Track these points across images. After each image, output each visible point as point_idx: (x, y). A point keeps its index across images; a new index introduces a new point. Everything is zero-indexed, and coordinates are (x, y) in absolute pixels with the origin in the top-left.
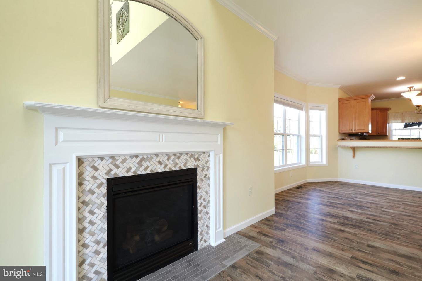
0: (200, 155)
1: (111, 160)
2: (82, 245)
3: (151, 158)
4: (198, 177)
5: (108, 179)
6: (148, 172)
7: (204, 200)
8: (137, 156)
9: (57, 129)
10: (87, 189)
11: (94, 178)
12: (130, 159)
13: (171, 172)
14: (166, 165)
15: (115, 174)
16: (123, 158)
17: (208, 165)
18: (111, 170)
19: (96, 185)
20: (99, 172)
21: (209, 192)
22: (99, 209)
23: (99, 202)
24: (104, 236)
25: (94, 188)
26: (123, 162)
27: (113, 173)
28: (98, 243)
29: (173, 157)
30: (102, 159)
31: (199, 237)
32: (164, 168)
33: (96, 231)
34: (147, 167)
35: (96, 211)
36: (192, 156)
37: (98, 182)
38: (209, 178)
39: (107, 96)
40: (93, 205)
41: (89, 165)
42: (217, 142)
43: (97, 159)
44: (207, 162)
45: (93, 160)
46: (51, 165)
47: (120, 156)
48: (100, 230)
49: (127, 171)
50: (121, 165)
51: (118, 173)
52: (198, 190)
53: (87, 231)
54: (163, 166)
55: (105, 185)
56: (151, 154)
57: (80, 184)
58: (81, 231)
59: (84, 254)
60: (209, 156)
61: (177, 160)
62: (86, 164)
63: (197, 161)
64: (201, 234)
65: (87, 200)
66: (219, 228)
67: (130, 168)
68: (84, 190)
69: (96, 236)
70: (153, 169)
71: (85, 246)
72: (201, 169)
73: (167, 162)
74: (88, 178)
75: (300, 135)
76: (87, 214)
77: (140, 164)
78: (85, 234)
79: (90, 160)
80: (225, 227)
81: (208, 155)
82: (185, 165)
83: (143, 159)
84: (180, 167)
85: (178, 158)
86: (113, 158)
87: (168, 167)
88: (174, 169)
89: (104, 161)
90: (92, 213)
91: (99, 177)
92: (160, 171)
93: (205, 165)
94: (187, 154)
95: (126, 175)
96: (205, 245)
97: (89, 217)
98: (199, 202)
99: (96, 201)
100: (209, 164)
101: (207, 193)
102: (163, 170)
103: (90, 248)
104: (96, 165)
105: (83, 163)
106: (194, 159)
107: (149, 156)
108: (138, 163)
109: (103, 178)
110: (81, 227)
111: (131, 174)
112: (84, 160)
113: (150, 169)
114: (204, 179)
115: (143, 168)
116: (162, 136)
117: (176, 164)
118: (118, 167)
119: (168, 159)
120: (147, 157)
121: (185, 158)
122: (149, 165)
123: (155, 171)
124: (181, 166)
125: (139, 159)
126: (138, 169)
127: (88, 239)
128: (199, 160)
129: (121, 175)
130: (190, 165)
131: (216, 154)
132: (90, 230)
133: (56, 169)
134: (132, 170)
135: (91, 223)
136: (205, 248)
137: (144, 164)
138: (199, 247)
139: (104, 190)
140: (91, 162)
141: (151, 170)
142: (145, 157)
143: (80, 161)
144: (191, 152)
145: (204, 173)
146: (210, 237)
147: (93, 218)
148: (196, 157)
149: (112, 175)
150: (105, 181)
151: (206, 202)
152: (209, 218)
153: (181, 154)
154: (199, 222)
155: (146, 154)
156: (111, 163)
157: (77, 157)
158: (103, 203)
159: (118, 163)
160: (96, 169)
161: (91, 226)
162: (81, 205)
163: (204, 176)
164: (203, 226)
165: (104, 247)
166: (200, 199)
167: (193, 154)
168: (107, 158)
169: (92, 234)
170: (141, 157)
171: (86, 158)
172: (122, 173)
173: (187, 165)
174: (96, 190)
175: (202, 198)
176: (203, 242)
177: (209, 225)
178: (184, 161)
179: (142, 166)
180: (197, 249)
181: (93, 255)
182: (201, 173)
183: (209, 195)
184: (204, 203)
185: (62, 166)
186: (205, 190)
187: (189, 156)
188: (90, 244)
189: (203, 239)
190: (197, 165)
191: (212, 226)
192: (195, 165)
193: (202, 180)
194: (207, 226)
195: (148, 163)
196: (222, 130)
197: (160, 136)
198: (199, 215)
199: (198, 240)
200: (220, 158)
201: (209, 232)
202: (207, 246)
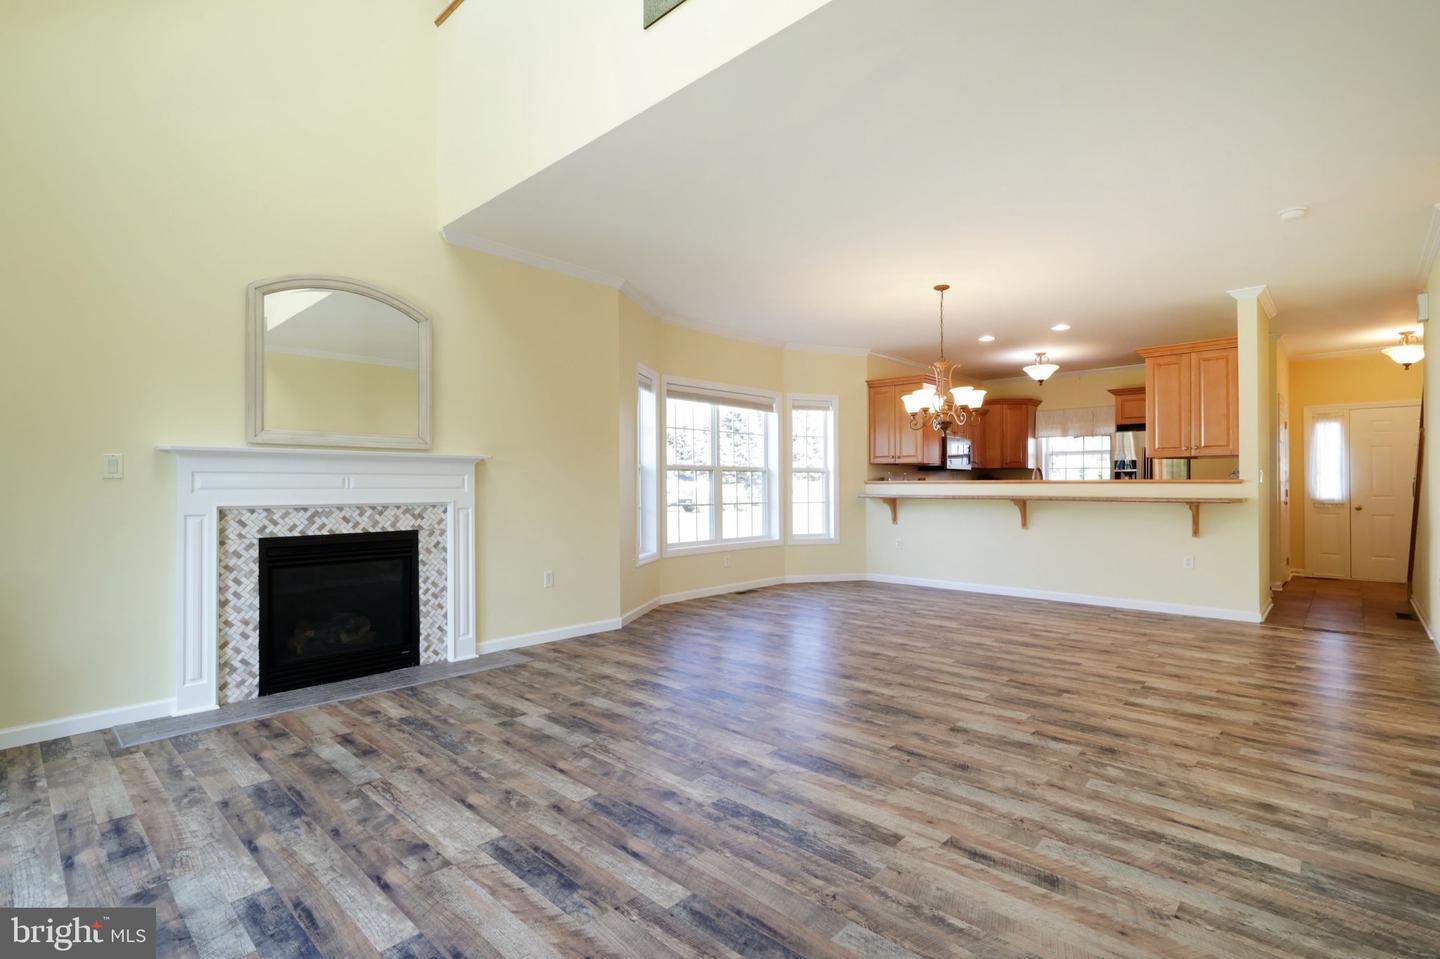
0: (425, 509)
1: (265, 514)
2: (225, 624)
3: (331, 513)
4: (420, 545)
5: (261, 540)
6: (325, 532)
7: (434, 584)
8: (305, 509)
9: (193, 474)
10: (231, 550)
11: (240, 536)
12: (295, 513)
13: (367, 535)
14: (357, 524)
15: (272, 532)
16: (284, 511)
17: (442, 526)
18: (265, 527)
19: (244, 546)
20: (248, 528)
21: (444, 571)
22: (248, 578)
23: (247, 569)
24: (255, 616)
25: (240, 549)
26: (284, 516)
27: (268, 531)
28: (246, 623)
29: (370, 512)
30: (252, 511)
31: (423, 644)
32: (354, 527)
33: (243, 607)
34: (323, 526)
35: (243, 580)
36: (407, 511)
37: (247, 542)
38: (445, 549)
39: (258, 430)
40: (239, 572)
41: (233, 519)
42: (463, 486)
43: (244, 512)
44: (441, 521)
45: (240, 513)
47: (279, 508)
48: (249, 606)
49: (291, 530)
50: (280, 521)
51: (275, 531)
52: (421, 567)
53: (231, 604)
54: (351, 524)
55: (257, 547)
56: (328, 506)
57: (222, 543)
58: (223, 604)
59: (226, 634)
60: (445, 511)
61: (377, 517)
62: (229, 517)
63: (419, 520)
64: (426, 639)
65: (231, 564)
66: (468, 633)
67: (294, 527)
68: (227, 551)
69: (243, 613)
70: (334, 529)
71: (227, 623)
72: (428, 533)
73: (358, 519)
74: (232, 536)
75: (769, 470)
76: (231, 583)
77: (311, 520)
78: (228, 608)
79: (236, 512)
80: (479, 638)
81: (443, 509)
82: (393, 525)
83: (316, 514)
84: (383, 527)
85: (381, 513)
86: (268, 510)
87: (361, 527)
88: (372, 530)
89: (255, 515)
90: (237, 582)
91: (247, 536)
92: (345, 532)
93: (436, 526)
94: (398, 507)
95: (289, 534)
96: (434, 659)
97: (233, 587)
98: (422, 586)
99: (244, 567)
100: (446, 525)
101: (440, 573)
102: (352, 531)
103: (234, 629)
104: (243, 519)
105: (225, 516)
106: (413, 515)
107: (327, 510)
108: (308, 520)
109: (253, 536)
110: (223, 599)
111: (296, 533)
112: (227, 512)
113: (327, 528)
114: (433, 549)
115: (316, 526)
116: (349, 479)
117: (376, 523)
118: (275, 523)
119: (361, 515)
120: (324, 511)
121: (393, 513)
122: (327, 522)
123: (337, 532)
124: (386, 526)
125: (309, 513)
126: (307, 528)
127: (232, 616)
128: (423, 518)
129: (281, 535)
130: (405, 524)
131: (459, 509)
132: (235, 606)
133: (191, 522)
134: (299, 529)
135: (236, 595)
136: (434, 664)
137: (319, 521)
138: (422, 661)
139: (255, 553)
140: (237, 516)
141: (330, 530)
142: (320, 510)
143: (222, 514)
144: (406, 505)
145: (434, 539)
146: (446, 647)
147: (239, 590)
148: (416, 512)
149: (267, 534)
150: (256, 542)
151: (438, 589)
152: (445, 616)
153: (386, 507)
154: (421, 619)
155: (322, 506)
156: (266, 517)
157: (218, 507)
158: (253, 571)
159: (276, 517)
160: (243, 525)
161: (236, 600)
162: (223, 571)
163: (433, 544)
164: (431, 627)
165: (254, 630)
166: (425, 582)
167: (410, 507)
168: (260, 511)
169: (238, 610)
170: (314, 510)
171: (230, 509)
172: (281, 531)
173: (398, 525)
174: (243, 553)
175: (430, 581)
176: (431, 654)
177: (445, 628)
178: (393, 519)
179: (314, 523)
180: (417, 663)
181: (238, 637)
182: (427, 538)
183: (444, 577)
184: (433, 590)
185: (198, 519)
186: (436, 568)
187: (401, 510)
188: (235, 622)
189: (431, 649)
190: (419, 526)
191: (450, 629)
192: (413, 526)
193: (429, 551)
194: (440, 628)
195: (324, 520)
196: (472, 468)
197: (344, 480)
198: (422, 608)
199: (421, 649)
200: (468, 515)
201: (445, 639)
202: (440, 660)
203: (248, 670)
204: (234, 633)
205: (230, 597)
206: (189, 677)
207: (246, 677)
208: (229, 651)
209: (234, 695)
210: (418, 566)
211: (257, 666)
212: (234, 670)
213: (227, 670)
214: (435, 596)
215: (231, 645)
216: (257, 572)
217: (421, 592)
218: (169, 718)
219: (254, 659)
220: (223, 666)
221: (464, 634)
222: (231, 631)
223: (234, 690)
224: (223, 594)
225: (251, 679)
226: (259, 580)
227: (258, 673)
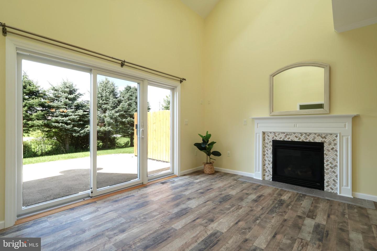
0: (327, 135)
1: (274, 134)
2: (264, 160)
3: (291, 134)
4: (325, 148)
5: (273, 140)
6: (290, 140)
7: (331, 163)
8: (284, 133)
9: (258, 124)
11: (268, 139)
12: (281, 134)
13: (303, 143)
14: (300, 139)
15: (275, 139)
16: (278, 133)
17: (335, 142)
19: (269, 141)
20: (269, 137)
21: (336, 159)
23: (270, 147)
24: (271, 160)
27: (274, 138)
28: (269, 161)
29: (304, 135)
30: (271, 133)
31: (326, 184)
33: (269, 157)
34: (289, 138)
35: (269, 150)
36: (319, 135)
37: (270, 141)
38: (336, 151)
41: (267, 135)
42: (345, 127)
43: (269, 133)
44: (334, 140)
46: (256, 134)
47: (277, 132)
48: (270, 157)
50: (277, 136)
51: (276, 138)
52: (325, 156)
53: (266, 156)
54: (298, 138)
55: (272, 142)
56: (291, 133)
57: (264, 140)
58: (264, 155)
59: (265, 162)
60: (337, 136)
61: (307, 137)
63: (324, 139)
64: (328, 182)
65: (266, 146)
66: (347, 186)
67: (281, 138)
68: (265, 142)
70: (292, 139)
72: (328, 144)
73: (300, 137)
74: (266, 139)
76: (266, 150)
77: (286, 136)
78: (265, 156)
80: (354, 188)
81: (335, 136)
82: (313, 140)
85: (308, 136)
86: (274, 133)
90: (268, 151)
91: (270, 139)
92: (296, 140)
93: (332, 142)
94: (315, 134)
95: (280, 140)
96: (330, 190)
97: (267, 152)
98: (326, 163)
99: (269, 147)
100: (337, 142)
101: (334, 159)
102: (298, 141)
104: (269, 135)
105: (265, 134)
106: (322, 137)
107: (290, 134)
108: (285, 136)
109: (271, 140)
111: (281, 140)
112: (265, 133)
113: (290, 139)
114: (331, 150)
115: (287, 138)
116: (296, 125)
117: (307, 139)
118: (276, 136)
119: (301, 136)
120: (289, 134)
121: (313, 136)
122: (290, 137)
123: (293, 140)
124: (310, 140)
125: (285, 134)
127: (266, 159)
128: (326, 138)
129: (278, 140)
130: (318, 140)
131: (342, 136)
133: (258, 135)
134: (282, 138)
136: (331, 193)
137: (288, 137)
138: (325, 190)
139: (272, 144)
141: (291, 140)
142: (288, 134)
143: (264, 133)
145: (331, 147)
146: (337, 188)
148: (323, 136)
149: (274, 139)
150: (272, 141)
151: (333, 165)
152: (337, 176)
153: (310, 134)
154: (325, 175)
155: (289, 133)
156: (274, 135)
157: (262, 132)
158: (271, 148)
159: (276, 135)
160: (269, 136)
161: (267, 155)
162: (264, 147)
164: (329, 179)
165: (271, 163)
166: (327, 161)
167: (320, 134)
168: (273, 133)
170: (286, 133)
171: (266, 132)
172: (278, 139)
173: (315, 140)
174: (269, 143)
175: (329, 162)
176: (330, 189)
177: (336, 180)
178: (313, 138)
179: (286, 137)
180: (323, 189)
181: (268, 164)
182: (328, 146)
183: (336, 161)
184: (330, 165)
185: (259, 134)
186: (332, 157)
187: (316, 135)
188: (267, 160)
189: (330, 187)
190: (324, 141)
191: (338, 181)
192: (322, 141)
193: (329, 151)
194: (334, 180)
195: (289, 136)
196: (350, 120)
197: (295, 124)
198: (325, 170)
199: (325, 185)
200: (348, 139)
201: (336, 185)
202: (334, 192)
203: (270, 173)
204: (267, 162)
205: (266, 154)
206: (257, 170)
207: (269, 175)
208: (265, 167)
209: (267, 178)
210: (324, 155)
211: (272, 173)
212: (266, 172)
213: (265, 171)
214: (332, 168)
215: (266, 166)
216: (272, 149)
217: (325, 165)
218: (253, 178)
219: (271, 171)
220: (264, 170)
221: (345, 186)
222: (266, 162)
223: (267, 177)
224: (264, 153)
225: (270, 176)
226: (272, 151)
227: (272, 174)
